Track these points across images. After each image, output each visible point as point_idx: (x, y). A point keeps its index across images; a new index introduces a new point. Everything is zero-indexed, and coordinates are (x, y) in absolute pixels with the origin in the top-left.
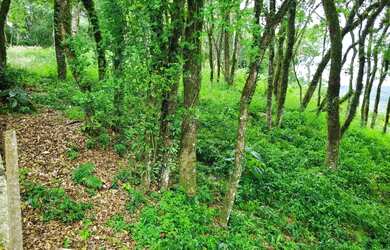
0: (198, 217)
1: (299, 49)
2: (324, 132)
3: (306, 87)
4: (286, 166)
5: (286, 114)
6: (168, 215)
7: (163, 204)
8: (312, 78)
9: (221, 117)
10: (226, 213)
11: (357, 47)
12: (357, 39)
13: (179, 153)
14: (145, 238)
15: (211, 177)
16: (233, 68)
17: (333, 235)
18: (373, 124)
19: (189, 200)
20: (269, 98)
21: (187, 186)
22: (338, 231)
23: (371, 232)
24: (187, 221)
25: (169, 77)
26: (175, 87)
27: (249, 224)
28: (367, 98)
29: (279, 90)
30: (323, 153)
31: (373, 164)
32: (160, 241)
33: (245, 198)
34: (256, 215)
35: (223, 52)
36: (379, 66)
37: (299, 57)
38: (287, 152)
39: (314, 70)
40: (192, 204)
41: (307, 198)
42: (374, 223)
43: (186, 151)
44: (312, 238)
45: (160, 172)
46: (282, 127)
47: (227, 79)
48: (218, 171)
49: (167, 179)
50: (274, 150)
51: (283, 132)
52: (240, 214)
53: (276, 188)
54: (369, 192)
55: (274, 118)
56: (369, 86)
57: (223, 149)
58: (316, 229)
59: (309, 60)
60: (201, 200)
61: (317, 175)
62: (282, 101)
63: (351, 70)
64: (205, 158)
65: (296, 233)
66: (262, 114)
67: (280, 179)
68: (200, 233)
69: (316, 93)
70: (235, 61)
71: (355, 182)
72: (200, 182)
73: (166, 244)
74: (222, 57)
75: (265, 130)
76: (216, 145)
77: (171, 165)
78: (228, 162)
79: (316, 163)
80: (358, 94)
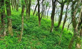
0: (14, 40)
1: (32, 3)
2: (38, 19)
3: (34, 11)
4: (32, 27)
5: (30, 17)
6: (7, 41)
7: (5, 39)
8: (34, 9)
9: (16, 18)
10: (21, 38)
11: (42, 3)
12: (42, 2)
13: (8, 27)
14: (2, 47)
15: (16, 31)
16: (18, 7)
17: (41, 37)
18: (45, 18)
19: (12, 37)
20: (27, 13)
21: (11, 34)
22: (42, 37)
23: (46, 36)
24: (12, 41)
25: (3, 9)
26: (4, 11)
27: (26, 39)
28: (44, 13)
29: (29, 12)
30: (38, 24)
31: (46, 24)
32: (6, 47)
33: (24, 34)
34: (27, 37)
35: (15, 3)
36: (45, 7)
37: (32, 5)
38: (31, 24)
39: (35, 8)
40: (13, 38)
41: (36, 32)
42: (47, 34)
43: (9, 26)
44: (38, 39)
45: (3, 32)
46: (30, 19)
47: (17, 10)
48: (18, 30)
49: (5, 34)
50: (29, 24)
51: (30, 20)
52: (24, 38)
53: (30, 31)
54: (46, 29)
55: (28, 18)
56: (44, 10)
57: (18, 25)
58: (38, 37)
59: (33, 5)
60: (15, 37)
61: (37, 27)
62: (29, 14)
63: (41, 7)
64: (14, 27)
65: (35, 39)
66: (25, 17)
67: (31, 29)
68: (15, 43)
69: (35, 12)
70: (18, 5)
71: (44, 28)
72: (14, 33)
73: (7, 47)
74: (15, 4)
75: (27, 20)
76: (16, 24)
77: (6, 30)
78: (20, 28)
79: (37, 25)
80: (43, 12)
